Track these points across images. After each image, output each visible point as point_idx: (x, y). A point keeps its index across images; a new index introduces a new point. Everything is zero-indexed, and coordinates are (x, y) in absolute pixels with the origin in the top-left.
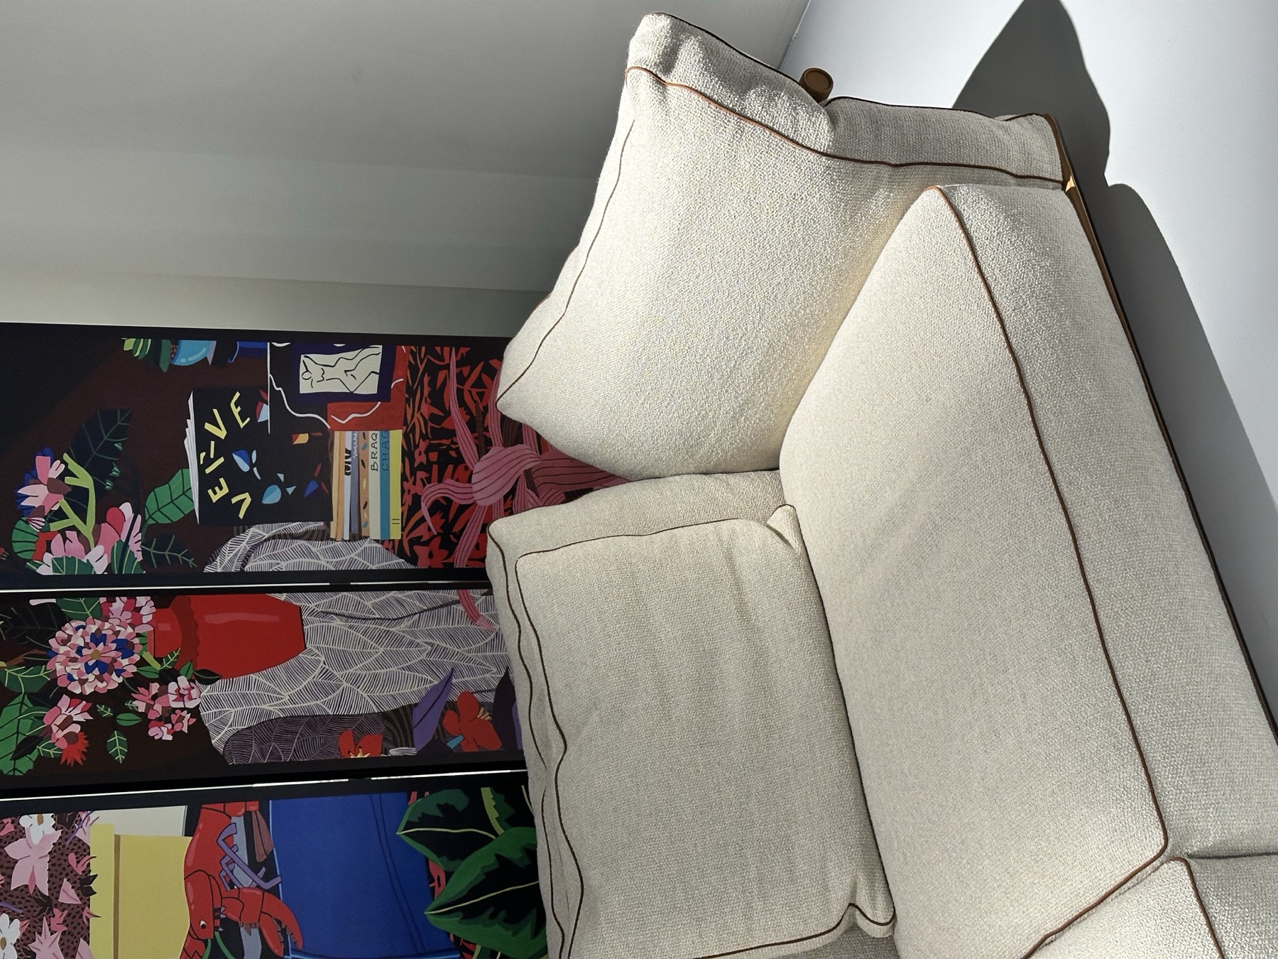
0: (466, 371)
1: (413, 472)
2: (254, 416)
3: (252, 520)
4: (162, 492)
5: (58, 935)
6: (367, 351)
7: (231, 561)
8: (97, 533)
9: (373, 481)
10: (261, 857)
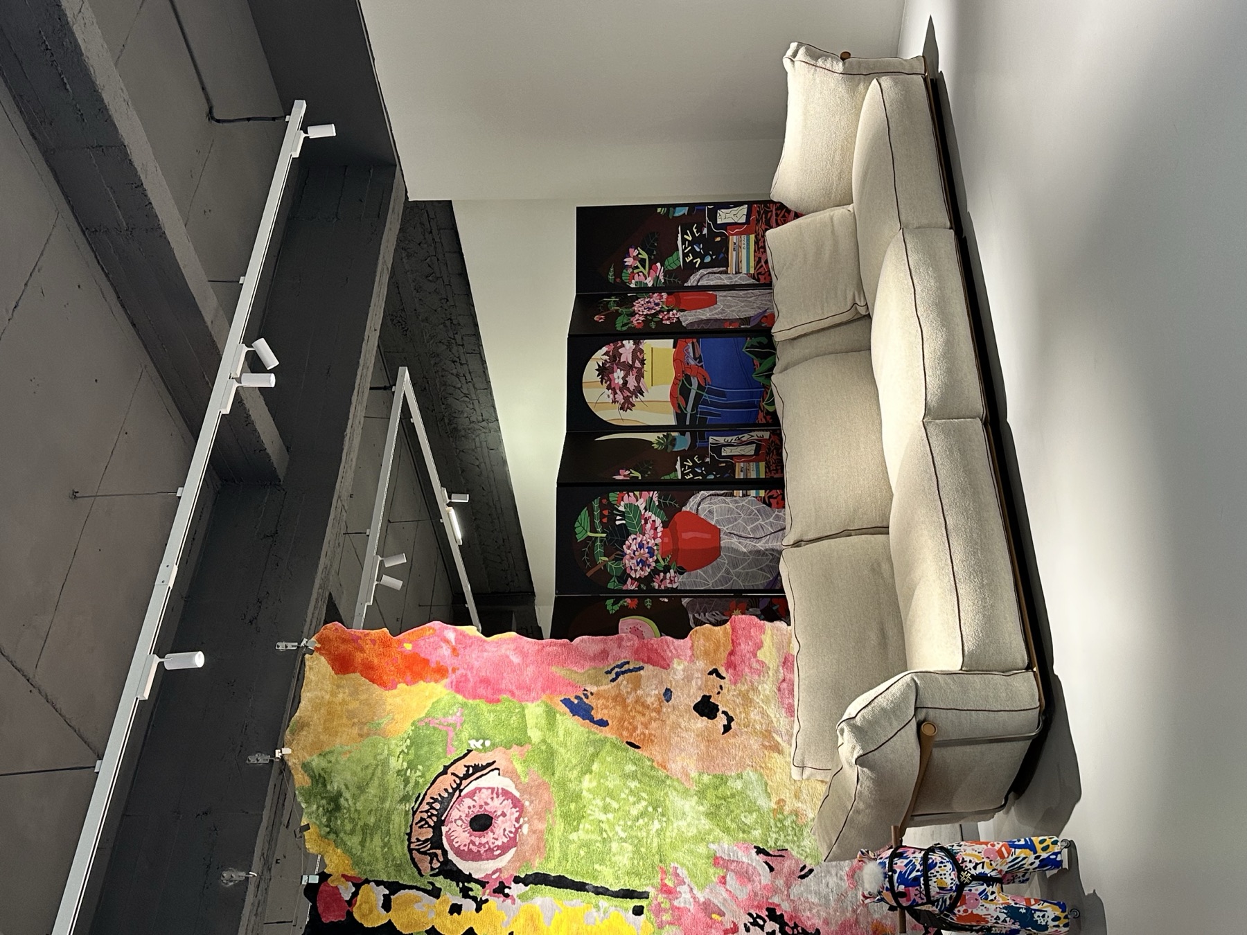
0: (779, 212)
1: (759, 249)
2: (702, 232)
3: (700, 267)
4: (670, 259)
5: (635, 376)
6: (742, 207)
7: (694, 282)
8: (649, 273)
9: (744, 253)
10: (697, 356)
